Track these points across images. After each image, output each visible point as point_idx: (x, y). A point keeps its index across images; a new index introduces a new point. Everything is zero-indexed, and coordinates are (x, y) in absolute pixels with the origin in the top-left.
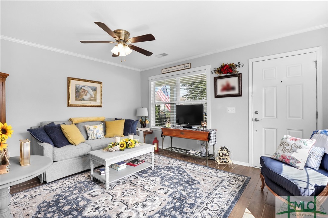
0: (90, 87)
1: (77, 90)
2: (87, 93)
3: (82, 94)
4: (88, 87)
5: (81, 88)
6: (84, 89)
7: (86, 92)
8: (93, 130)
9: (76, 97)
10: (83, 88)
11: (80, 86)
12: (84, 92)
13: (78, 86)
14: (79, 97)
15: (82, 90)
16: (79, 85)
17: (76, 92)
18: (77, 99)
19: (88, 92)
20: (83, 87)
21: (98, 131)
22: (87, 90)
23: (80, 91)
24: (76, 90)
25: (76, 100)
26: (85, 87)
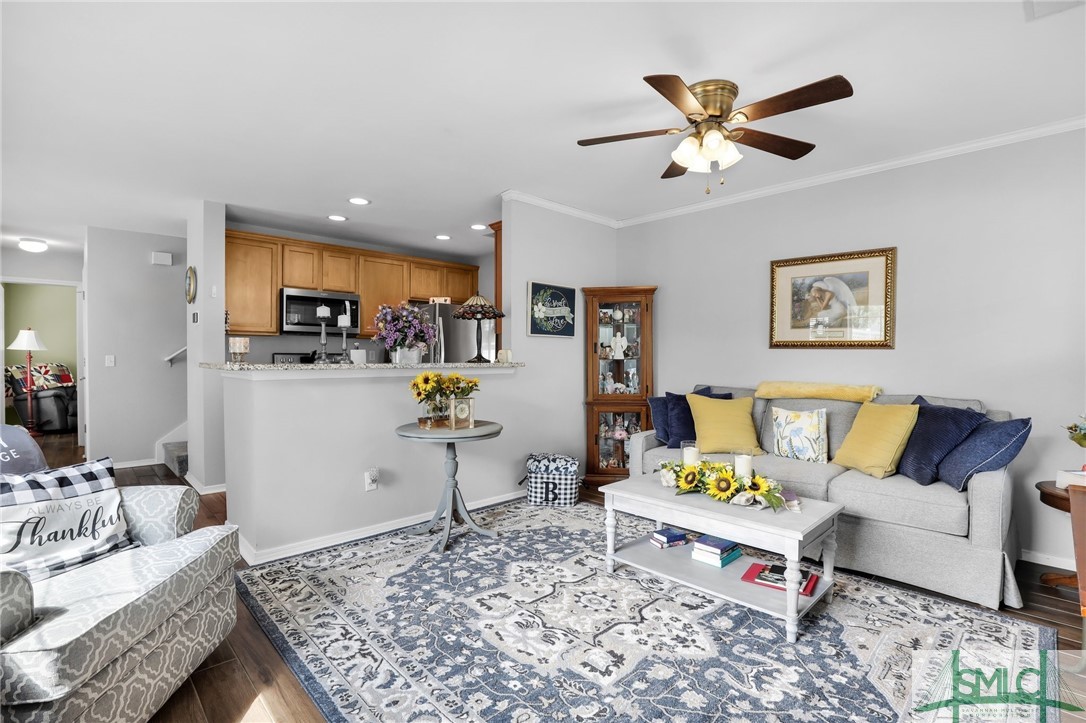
0: (840, 277)
1: (798, 296)
2: (829, 300)
3: (813, 304)
4: (837, 280)
5: (810, 287)
6: (820, 290)
7: (828, 295)
8: (784, 424)
9: (794, 317)
10: (816, 285)
11: (808, 282)
12: (821, 299)
13: (800, 281)
14: (801, 316)
15: (813, 293)
16: (804, 278)
17: (793, 301)
18: (798, 324)
19: (833, 295)
20: (816, 281)
21: (798, 431)
22: (830, 289)
23: (807, 297)
24: (793, 296)
25: (793, 327)
26: (822, 280)
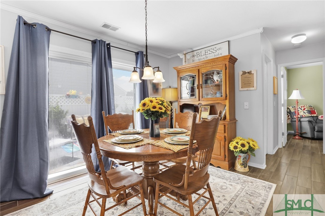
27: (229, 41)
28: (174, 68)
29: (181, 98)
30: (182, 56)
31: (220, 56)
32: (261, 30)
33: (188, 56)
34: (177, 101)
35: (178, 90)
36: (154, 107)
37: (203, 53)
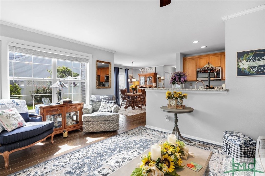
27: (155, 67)
28: (138, 74)
29: (140, 85)
30: (140, 70)
31: (151, 73)
32: (163, 66)
33: (143, 70)
34: (139, 85)
35: (139, 82)
36: (134, 87)
37: (148, 69)
